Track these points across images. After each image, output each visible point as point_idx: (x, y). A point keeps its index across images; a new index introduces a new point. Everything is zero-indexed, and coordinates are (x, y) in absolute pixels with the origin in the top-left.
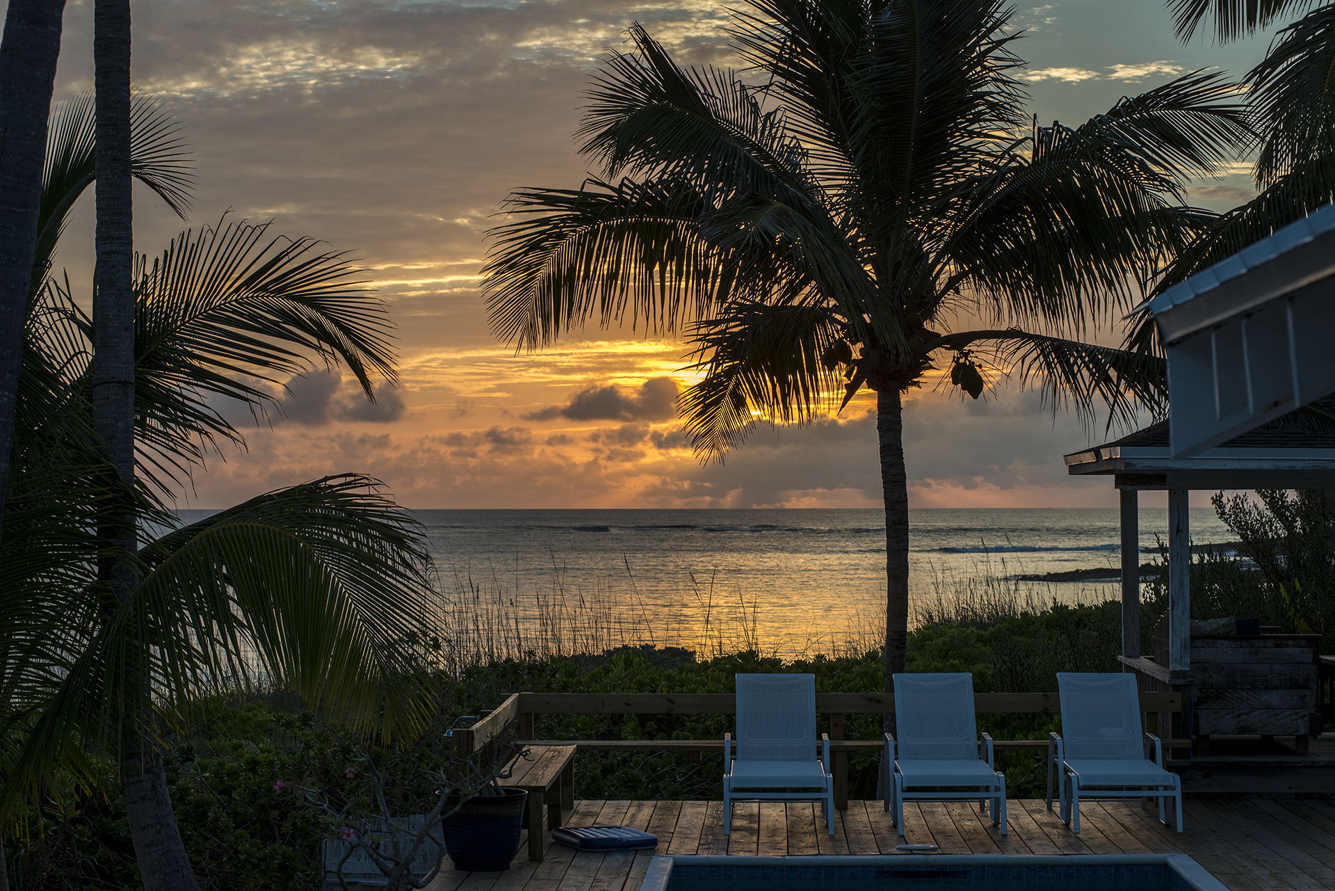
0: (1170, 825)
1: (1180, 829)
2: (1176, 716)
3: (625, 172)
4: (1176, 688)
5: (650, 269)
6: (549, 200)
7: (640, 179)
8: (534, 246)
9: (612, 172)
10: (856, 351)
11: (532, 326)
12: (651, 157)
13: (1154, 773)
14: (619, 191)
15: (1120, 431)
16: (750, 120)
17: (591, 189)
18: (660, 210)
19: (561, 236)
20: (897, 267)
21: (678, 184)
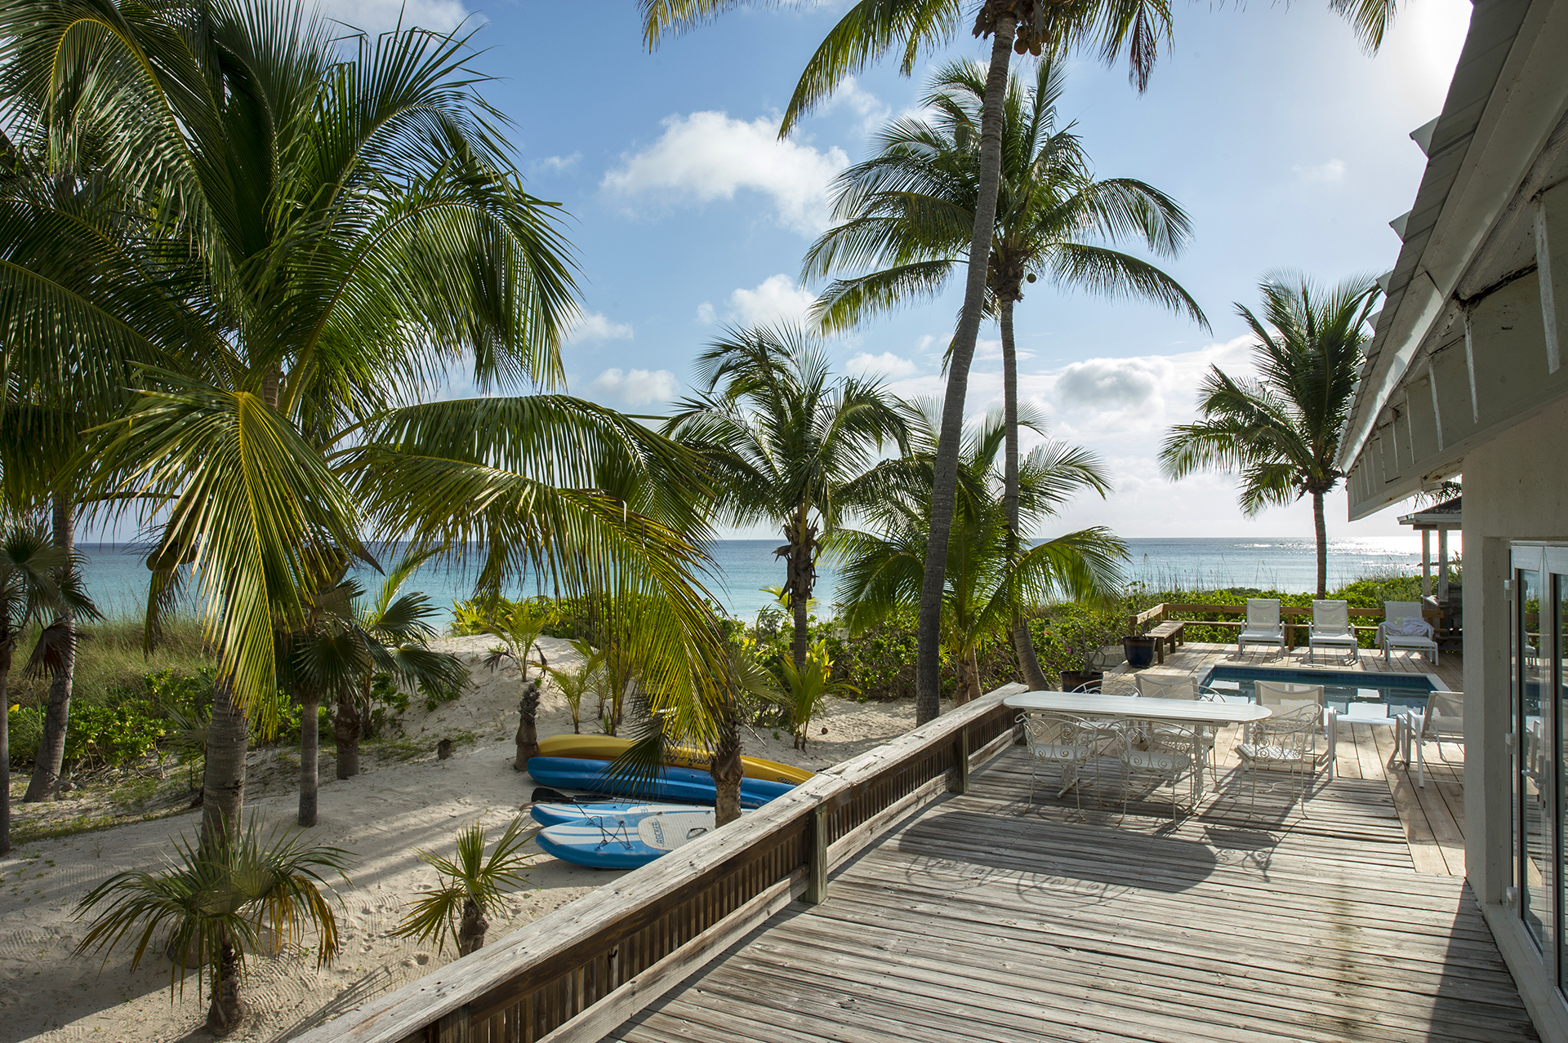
0: (1434, 662)
1: (1437, 664)
2: (1441, 619)
3: (1211, 416)
4: (1442, 609)
5: (1221, 451)
6: (1182, 429)
7: (1216, 419)
8: (1176, 445)
9: (1207, 416)
10: (1305, 479)
11: (1176, 473)
12: (1223, 409)
13: (1428, 642)
14: (1208, 424)
15: (1420, 509)
16: (1262, 395)
17: (1197, 424)
18: (1224, 430)
19: (1187, 441)
20: (1321, 447)
21: (1232, 421)
